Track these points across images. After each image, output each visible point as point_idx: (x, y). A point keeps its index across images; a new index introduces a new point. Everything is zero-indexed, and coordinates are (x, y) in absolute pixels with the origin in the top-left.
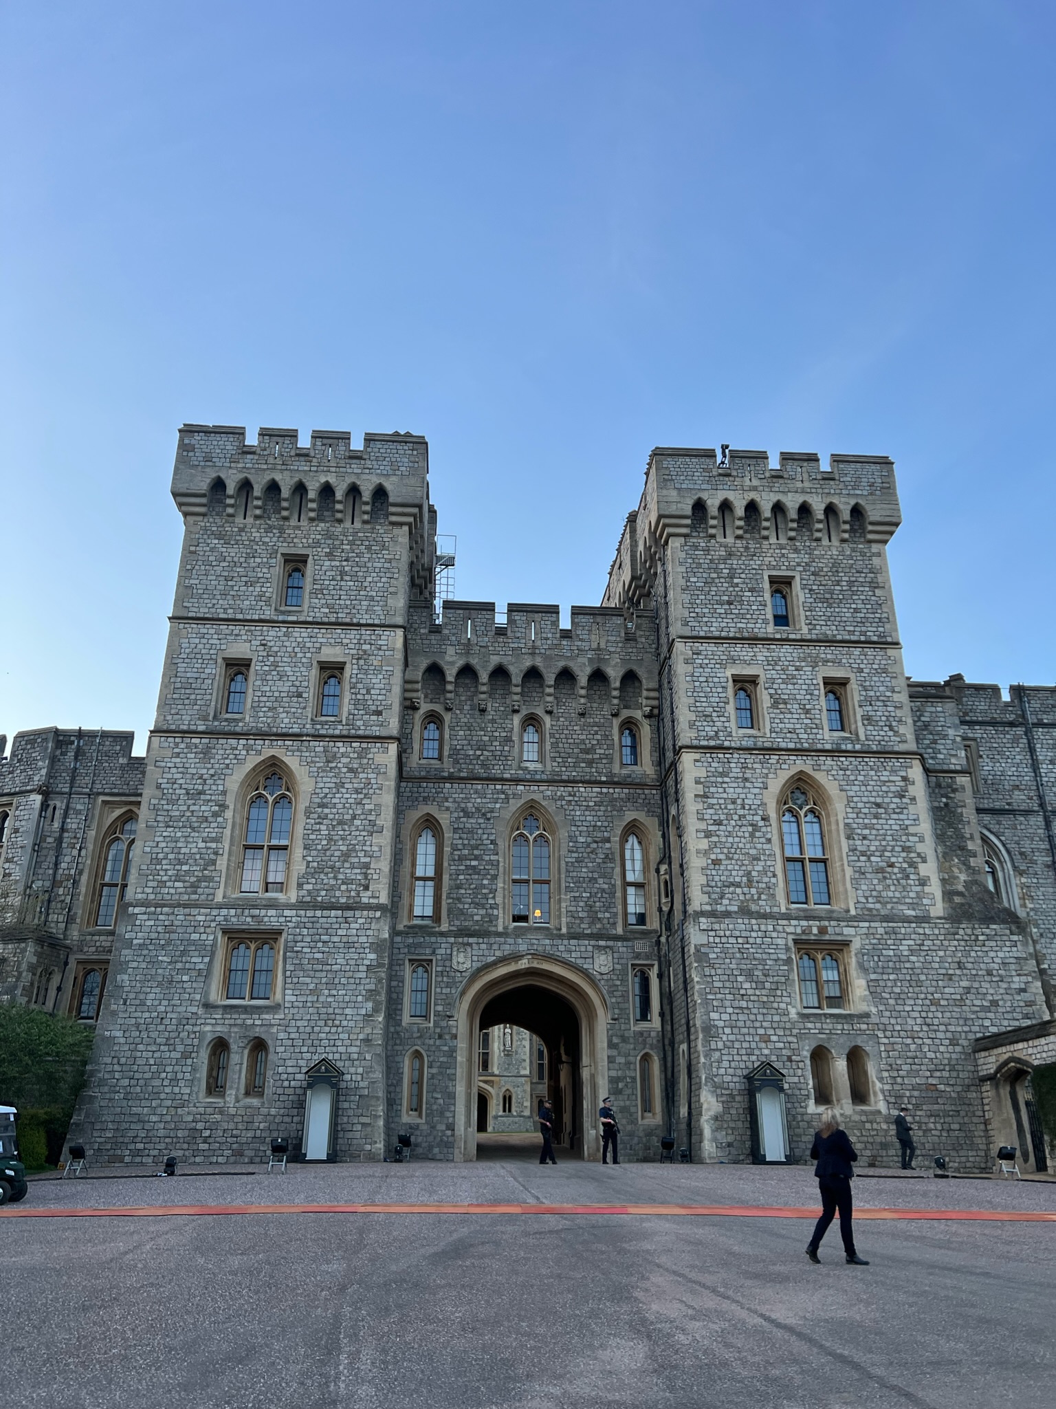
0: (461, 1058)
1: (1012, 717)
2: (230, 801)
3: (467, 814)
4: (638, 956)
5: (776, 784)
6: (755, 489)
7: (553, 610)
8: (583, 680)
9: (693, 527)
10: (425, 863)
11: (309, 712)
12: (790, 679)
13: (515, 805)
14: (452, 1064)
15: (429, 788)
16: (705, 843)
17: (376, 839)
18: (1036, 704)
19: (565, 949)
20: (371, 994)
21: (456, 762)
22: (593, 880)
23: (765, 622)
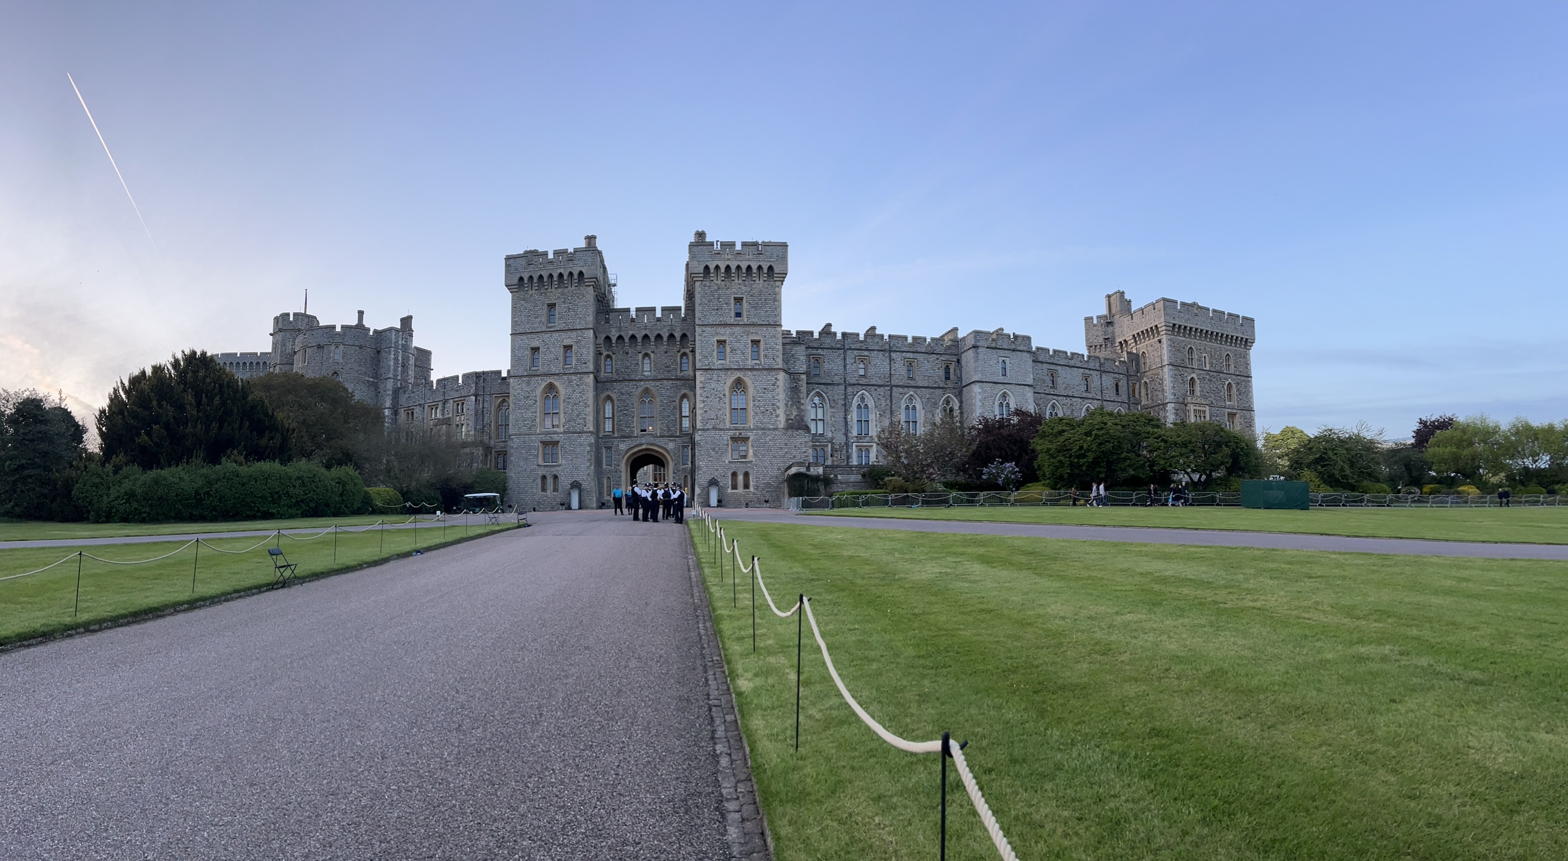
0: (623, 479)
1: (839, 346)
2: (538, 399)
3: (622, 394)
4: (684, 443)
5: (730, 381)
6: (729, 259)
7: (653, 309)
8: (665, 339)
9: (704, 277)
10: (608, 413)
11: (561, 365)
12: (738, 341)
13: (640, 389)
14: (620, 481)
15: (608, 385)
16: (702, 405)
17: (588, 409)
18: (850, 340)
19: (658, 441)
20: (589, 460)
21: (618, 374)
22: (669, 416)
23: (731, 317)
